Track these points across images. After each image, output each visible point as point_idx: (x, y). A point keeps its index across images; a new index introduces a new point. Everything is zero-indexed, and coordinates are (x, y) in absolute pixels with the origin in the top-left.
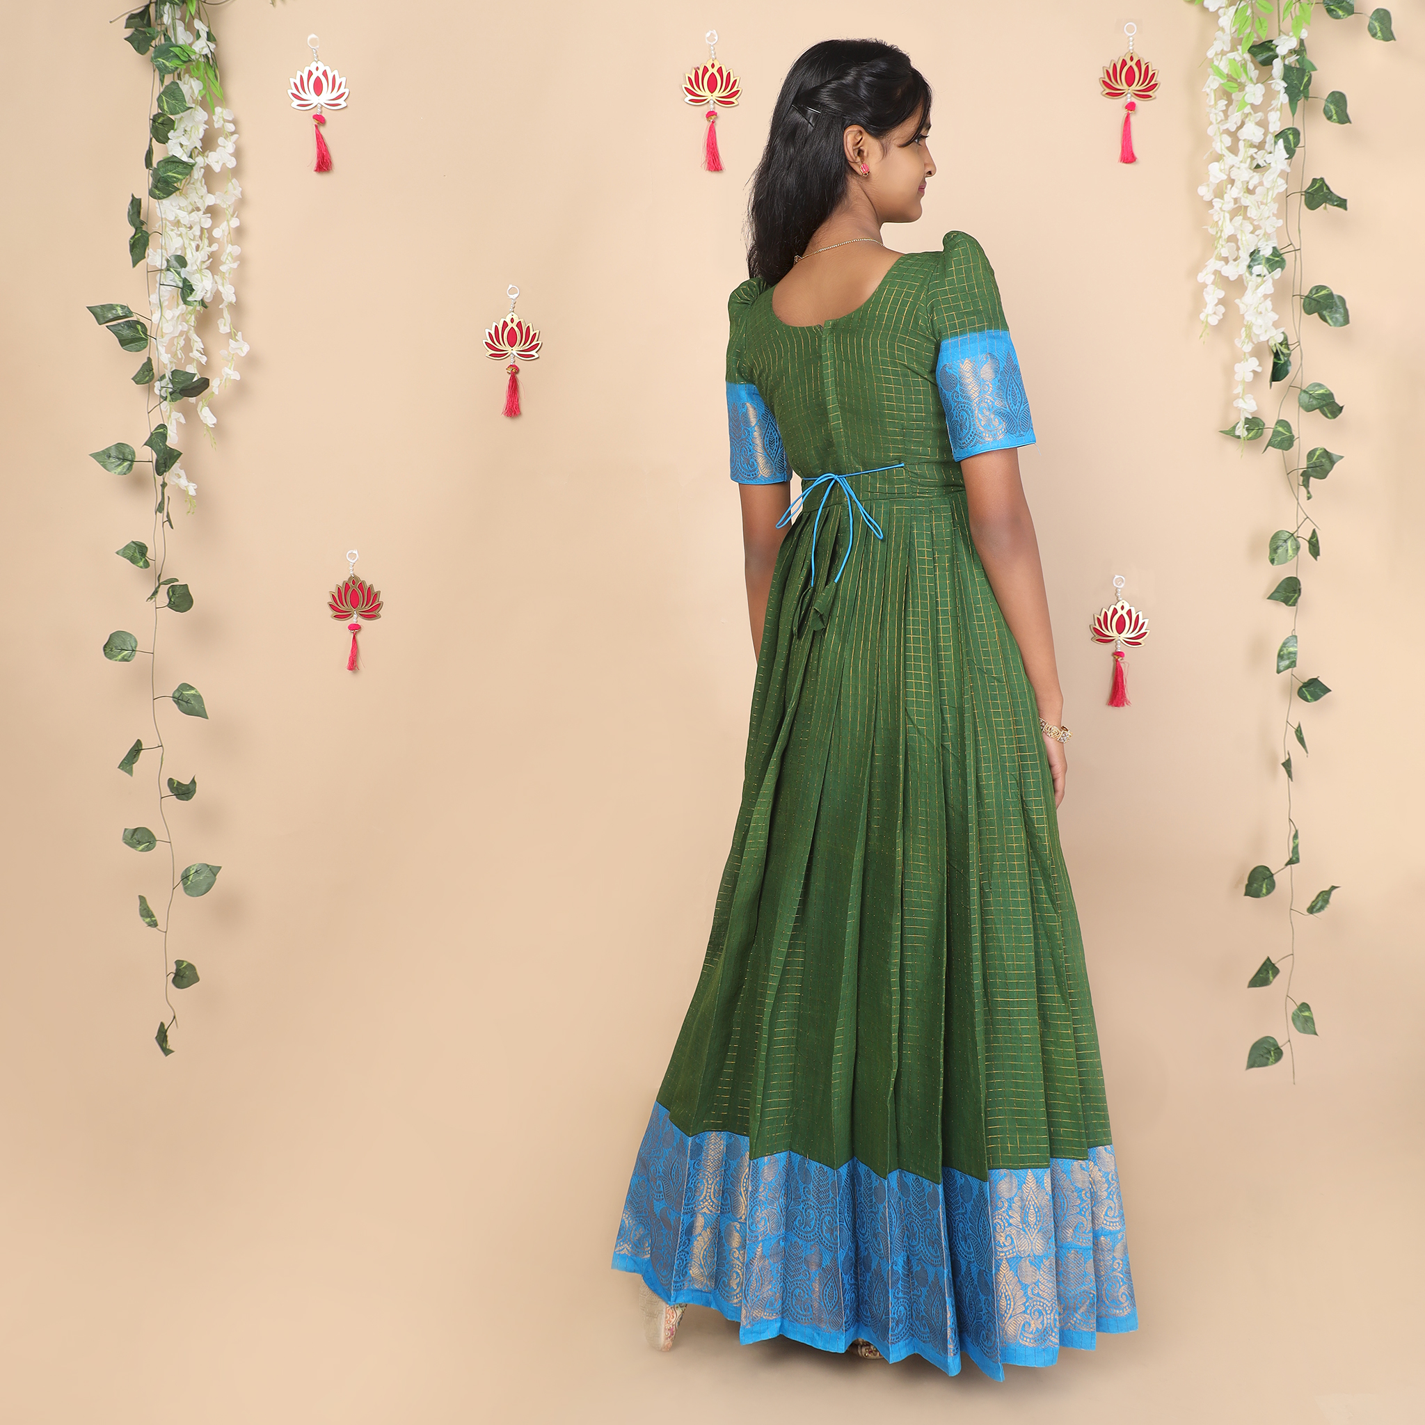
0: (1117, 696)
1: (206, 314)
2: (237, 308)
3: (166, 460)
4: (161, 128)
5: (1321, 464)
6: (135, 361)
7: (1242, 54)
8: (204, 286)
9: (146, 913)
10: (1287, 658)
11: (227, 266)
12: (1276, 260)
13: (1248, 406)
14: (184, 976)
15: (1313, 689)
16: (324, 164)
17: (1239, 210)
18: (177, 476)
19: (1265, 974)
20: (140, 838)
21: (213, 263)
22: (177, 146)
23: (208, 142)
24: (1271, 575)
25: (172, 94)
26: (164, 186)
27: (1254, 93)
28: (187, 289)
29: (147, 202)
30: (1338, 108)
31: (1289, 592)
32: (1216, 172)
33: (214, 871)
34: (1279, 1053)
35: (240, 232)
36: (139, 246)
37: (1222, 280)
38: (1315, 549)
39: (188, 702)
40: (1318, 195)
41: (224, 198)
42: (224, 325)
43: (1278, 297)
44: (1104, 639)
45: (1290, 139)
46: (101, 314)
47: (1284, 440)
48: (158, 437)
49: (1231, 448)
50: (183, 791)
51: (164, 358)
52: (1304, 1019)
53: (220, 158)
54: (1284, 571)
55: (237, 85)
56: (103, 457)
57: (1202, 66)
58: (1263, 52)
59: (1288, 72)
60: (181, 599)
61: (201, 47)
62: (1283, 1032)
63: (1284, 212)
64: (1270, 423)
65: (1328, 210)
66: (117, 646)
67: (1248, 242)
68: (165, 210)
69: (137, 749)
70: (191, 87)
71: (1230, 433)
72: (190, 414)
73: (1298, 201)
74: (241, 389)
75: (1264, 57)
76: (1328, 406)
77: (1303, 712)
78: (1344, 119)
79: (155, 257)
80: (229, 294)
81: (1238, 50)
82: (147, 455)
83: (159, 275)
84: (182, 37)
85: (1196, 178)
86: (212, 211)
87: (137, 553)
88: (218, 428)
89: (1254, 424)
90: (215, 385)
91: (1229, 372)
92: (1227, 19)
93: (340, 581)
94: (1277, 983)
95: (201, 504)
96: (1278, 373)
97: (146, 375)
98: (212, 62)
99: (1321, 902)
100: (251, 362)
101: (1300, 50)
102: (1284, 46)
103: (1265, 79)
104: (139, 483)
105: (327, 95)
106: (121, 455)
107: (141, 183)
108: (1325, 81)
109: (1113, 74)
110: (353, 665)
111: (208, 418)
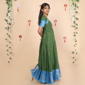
0: (65, 42)
1: (11, 20)
3: (9, 28)
4: (8, 9)
5: (77, 28)
8: (11, 18)
9: (8, 55)
10: (75, 39)
11: (12, 17)
12: (74, 16)
14: (10, 58)
16: (18, 11)
17: (72, 13)
19: (74, 58)
20: (7, 50)
23: (11, 10)
24: (74, 35)
25: (9, 7)
26: (9, 12)
27: (73, 6)
28: (10, 18)
30: (78, 7)
32: (71, 11)
33: (12, 52)
34: (74, 62)
35: (13, 15)
36: (7, 16)
37: (71, 17)
38: (77, 33)
39: (10, 43)
40: (77, 12)
41: (12, 13)
42: (12, 20)
43: (74, 18)
44: (64, 38)
45: (75, 9)
46: (5, 20)
47: (75, 27)
50: (10, 48)
51: (9, 22)
55: (13, 6)
56: (5, 28)
57: (70, 5)
58: (73, 4)
61: (11, 4)
63: (75, 13)
66: (6, 39)
68: (9, 14)
69: (7, 45)
72: (10, 26)
74: (13, 24)
76: (77, 25)
77: (76, 43)
80: (13, 18)
82: (8, 28)
85: (69, 11)
87: (7, 34)
88: (12, 26)
89: (73, 26)
91: (71, 23)
92: (71, 2)
93: (19, 35)
95: (11, 31)
96: (74, 23)
97: (8, 23)
100: (14, 23)
101: (76, 4)
103: (73, 5)
104: (7, 30)
105: (18, 7)
106: (6, 28)
107: (7, 12)
109: (64, 5)
110: (20, 40)
111: (11, 26)
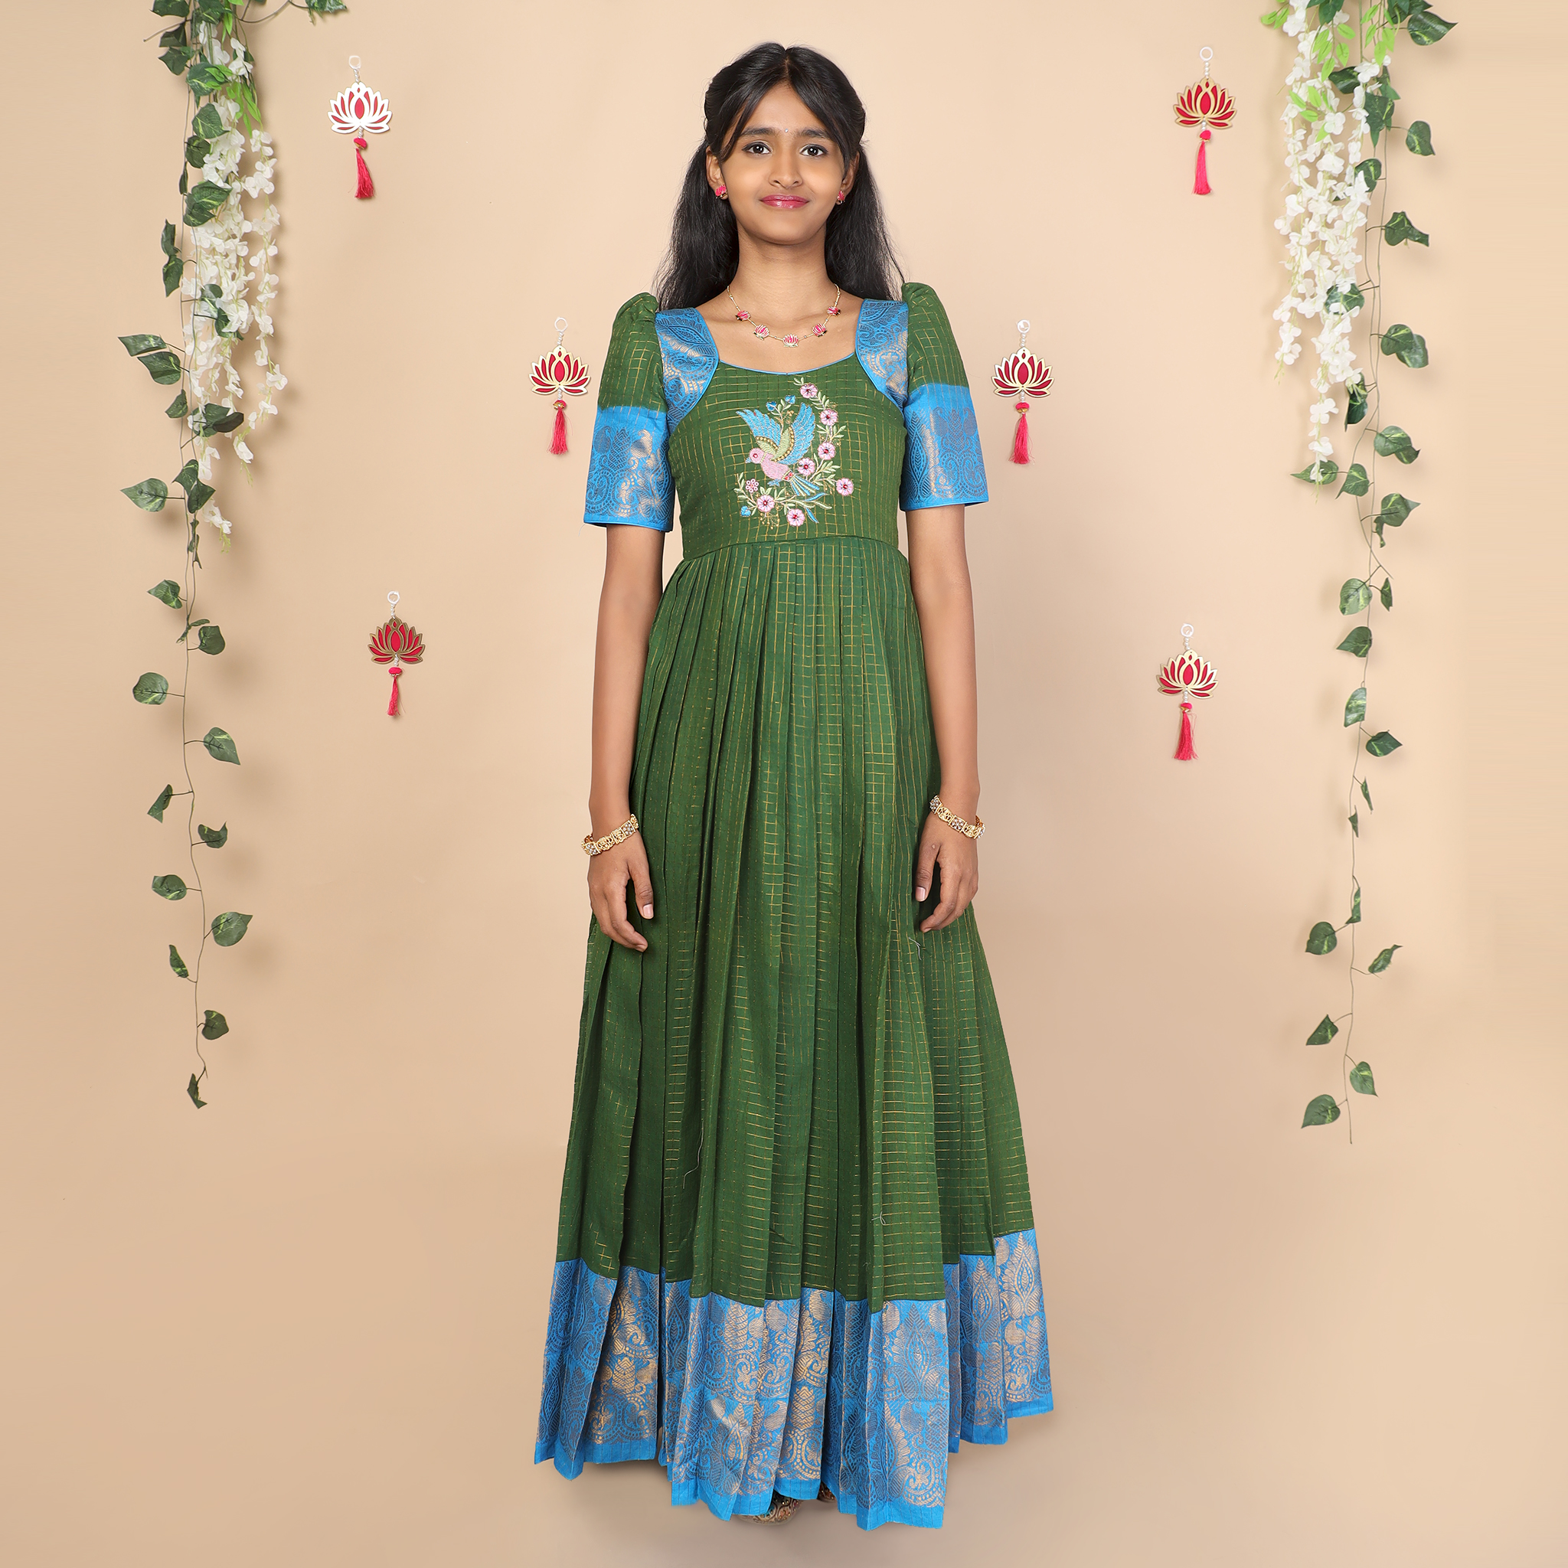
0: (1184, 749)
1: (244, 343)
2: (275, 339)
3: (199, 496)
4: (196, 152)
5: (1396, 511)
6: (168, 394)
7: (1322, 81)
8: (239, 317)
9: (177, 962)
10: (1355, 711)
11: (265, 296)
12: (1354, 298)
13: (1323, 449)
14: (214, 1026)
15: (1382, 743)
16: (365, 190)
17: (1317, 245)
18: (210, 515)
19: (1324, 1032)
20: (170, 886)
21: (250, 295)
22: (212, 171)
23: (245, 167)
24: (1342, 625)
25: (207, 116)
26: (198, 213)
27: (1335, 122)
28: (222, 319)
29: (181, 228)
30: (1421, 138)
31: (1359, 642)
32: (1293, 205)
33: (246, 919)
34: (1336, 1112)
35: (278, 260)
36: (172, 275)
37: (1298, 318)
38: (1387, 599)
39: (220, 747)
40: (1399, 230)
41: (262, 223)
42: (262, 357)
43: (1355, 337)
44: (1169, 689)
45: (1371, 171)
46: (133, 345)
47: (1359, 485)
48: (189, 473)
49: (1306, 492)
50: (214, 838)
51: (198, 393)
52: (1363, 1079)
53: (257, 183)
54: (1355, 621)
55: (276, 108)
56: (135, 493)
57: (1280, 94)
58: (1344, 79)
59: (1370, 101)
60: (213, 641)
61: (239, 67)
62: (1342, 1092)
63: (1363, 247)
64: (1345, 467)
65: (1409, 246)
66: (147, 688)
67: (1325, 279)
68: (199, 238)
69: (167, 795)
70: (228, 109)
71: (1304, 477)
72: (226, 449)
73: (1378, 235)
74: (278, 423)
75: (1345, 85)
76: (1404, 450)
77: (1371, 767)
78: (1427, 150)
79: (189, 286)
80: (266, 325)
81: (1318, 77)
82: (177, 490)
83: (193, 304)
84: (219, 57)
85: (1274, 211)
86: (247, 238)
87: (169, 592)
88: (255, 465)
89: (1329, 467)
90: (251, 420)
91: (1305, 413)
92: (1306, 45)
93: (382, 621)
94: (1335, 1041)
95: (237, 542)
96: (1354, 415)
97: (180, 408)
98: (250, 84)
99: (1384, 960)
100: (289, 396)
101: (1383, 78)
102: (1366, 73)
103: (1345, 108)
104: (170, 519)
105: (369, 118)
106: (153, 491)
107: (175, 209)
108: (1409, 109)
109: (1187, 101)
110: (394, 710)
111: (243, 452)
